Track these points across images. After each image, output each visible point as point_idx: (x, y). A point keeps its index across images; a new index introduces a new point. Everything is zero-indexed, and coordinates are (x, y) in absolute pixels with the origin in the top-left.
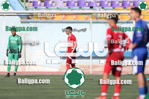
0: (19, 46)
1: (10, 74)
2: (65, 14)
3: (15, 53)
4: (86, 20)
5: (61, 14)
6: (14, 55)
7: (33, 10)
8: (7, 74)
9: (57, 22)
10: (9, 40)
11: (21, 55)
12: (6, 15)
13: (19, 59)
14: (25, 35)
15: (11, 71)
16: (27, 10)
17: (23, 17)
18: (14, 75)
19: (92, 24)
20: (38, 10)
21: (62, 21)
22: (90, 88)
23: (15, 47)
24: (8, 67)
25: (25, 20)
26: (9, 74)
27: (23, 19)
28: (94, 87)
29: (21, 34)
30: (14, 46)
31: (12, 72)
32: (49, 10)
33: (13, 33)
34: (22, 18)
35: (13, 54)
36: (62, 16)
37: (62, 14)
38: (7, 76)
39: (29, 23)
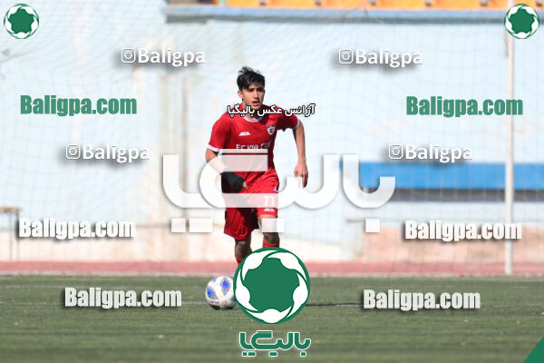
4: (484, 9)
9: (343, 20)
14: (184, 79)
21: (366, 12)
22: (504, 343)
25: (186, 10)
27: (177, 1)
28: (520, 338)
29: (165, 78)
39: (205, 22)
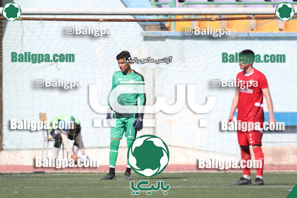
0: (139, 98)
1: (116, 172)
2: (256, 16)
3: (128, 118)
5: (246, 16)
6: (124, 123)
7: (175, 7)
8: (108, 172)
10: (113, 83)
11: (142, 122)
12: (105, 20)
13: (138, 131)
14: (154, 70)
15: (118, 163)
16: (159, 6)
17: (149, 25)
18: (126, 173)
20: (187, 7)
21: (248, 34)
23: (128, 101)
24: (111, 153)
25: (154, 33)
26: (112, 171)
27: (150, 29)
29: (143, 69)
30: (124, 99)
31: (121, 167)
32: (216, 7)
33: (124, 65)
34: (147, 27)
35: (123, 119)
36: (249, 20)
37: (248, 16)
38: (109, 176)
39: (164, 40)
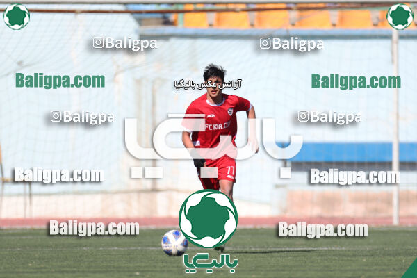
2: (299, 5)
4: (376, 28)
12: (84, 12)
14: (153, 82)
17: (146, 19)
19: (397, 43)
21: (287, 31)
25: (154, 31)
27: (147, 24)
34: (144, 21)
36: (287, 12)
37: (288, 7)
39: (168, 39)
